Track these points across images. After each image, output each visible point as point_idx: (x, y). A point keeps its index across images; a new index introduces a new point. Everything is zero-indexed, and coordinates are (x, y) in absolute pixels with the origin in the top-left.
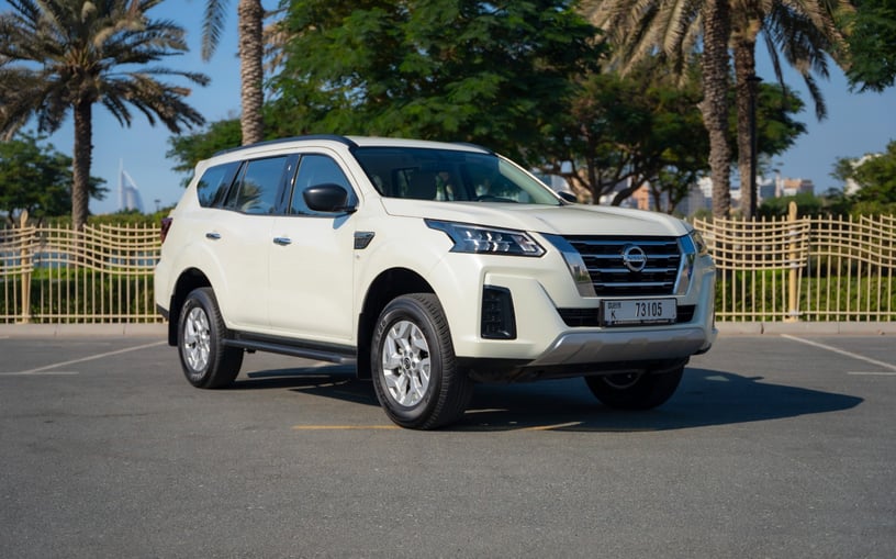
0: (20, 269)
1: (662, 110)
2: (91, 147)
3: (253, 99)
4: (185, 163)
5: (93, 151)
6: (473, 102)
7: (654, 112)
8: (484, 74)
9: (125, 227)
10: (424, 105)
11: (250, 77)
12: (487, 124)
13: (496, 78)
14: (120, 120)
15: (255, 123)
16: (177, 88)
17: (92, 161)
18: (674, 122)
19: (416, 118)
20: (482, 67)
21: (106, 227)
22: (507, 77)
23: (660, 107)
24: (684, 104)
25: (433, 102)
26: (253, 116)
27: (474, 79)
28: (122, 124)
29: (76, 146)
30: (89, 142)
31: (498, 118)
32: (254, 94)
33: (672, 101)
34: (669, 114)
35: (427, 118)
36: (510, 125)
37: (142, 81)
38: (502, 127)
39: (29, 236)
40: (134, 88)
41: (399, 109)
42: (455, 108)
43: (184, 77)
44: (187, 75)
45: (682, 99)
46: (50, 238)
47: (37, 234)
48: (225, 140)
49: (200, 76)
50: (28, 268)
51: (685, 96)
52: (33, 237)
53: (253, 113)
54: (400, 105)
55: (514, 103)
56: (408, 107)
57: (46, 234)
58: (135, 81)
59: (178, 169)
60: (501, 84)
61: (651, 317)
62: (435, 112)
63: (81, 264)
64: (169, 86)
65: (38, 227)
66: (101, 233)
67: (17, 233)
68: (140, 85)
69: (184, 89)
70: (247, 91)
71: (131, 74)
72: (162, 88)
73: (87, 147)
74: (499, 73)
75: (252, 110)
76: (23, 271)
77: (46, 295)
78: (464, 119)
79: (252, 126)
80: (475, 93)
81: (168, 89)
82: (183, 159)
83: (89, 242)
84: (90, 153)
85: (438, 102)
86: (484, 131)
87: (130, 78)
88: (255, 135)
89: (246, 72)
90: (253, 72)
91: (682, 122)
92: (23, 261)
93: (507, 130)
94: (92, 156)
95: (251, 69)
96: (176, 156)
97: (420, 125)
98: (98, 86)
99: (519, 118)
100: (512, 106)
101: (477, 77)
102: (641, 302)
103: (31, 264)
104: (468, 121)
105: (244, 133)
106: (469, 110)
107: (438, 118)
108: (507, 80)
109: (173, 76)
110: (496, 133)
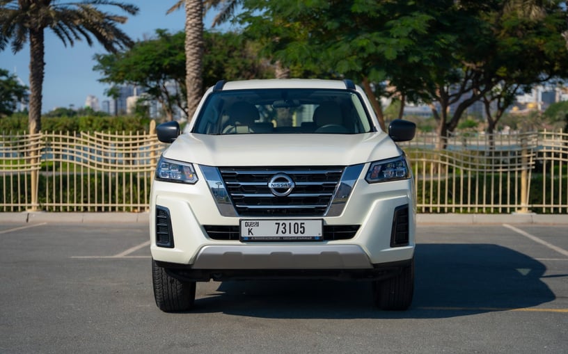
0: (30, 167)
1: (504, 35)
2: (44, 64)
3: (195, 29)
4: (108, 76)
5: (45, 67)
6: (409, 37)
7: (499, 37)
8: (416, 14)
9: (115, 134)
10: (368, 39)
11: (193, 10)
12: (418, 54)
13: (427, 17)
14: (64, 41)
15: (197, 48)
16: (115, 16)
17: (45, 75)
18: (515, 45)
19: (363, 49)
20: (414, 8)
21: (99, 134)
22: (433, 15)
23: (503, 32)
24: (521, 30)
25: (375, 36)
26: (196, 42)
27: (408, 17)
28: (66, 45)
29: (32, 63)
30: (42, 60)
31: (426, 49)
32: (196, 25)
33: (514, 28)
34: (512, 39)
35: (372, 50)
36: (436, 54)
37: (87, 10)
38: (430, 56)
39: (37, 140)
40: (80, 16)
41: (350, 41)
42: (394, 41)
43: (117, 7)
44: (120, 5)
45: (520, 26)
46: (53, 142)
47: (43, 139)
48: (143, 57)
49: (131, 6)
50: (36, 166)
51: (523, 23)
52: (40, 142)
53: (196, 40)
54: (350, 39)
55: (438, 36)
56: (356, 40)
57: (50, 139)
58: (82, 11)
59: (101, 81)
60: (429, 22)
61: (293, 234)
62: (377, 44)
63: (78, 163)
64: (109, 14)
65: (44, 134)
66: (95, 138)
67: (27, 138)
68: (86, 13)
69: (121, 17)
70: (190, 22)
71: (78, 5)
72: (102, 16)
73: (40, 64)
74: (428, 13)
75: (195, 38)
76: (32, 168)
77: (51, 188)
78: (401, 50)
79: (194, 51)
80: (410, 29)
81: (109, 18)
82: (106, 73)
83: (85, 146)
84: (43, 69)
85: (381, 36)
86: (416, 59)
87: (77, 8)
88: (197, 58)
89: (190, 7)
90: (196, 6)
91: (521, 45)
92: (32, 161)
93: (434, 59)
94: (44, 71)
95: (194, 4)
96: (101, 71)
97: (365, 55)
98: (53, 15)
99: (444, 49)
100: (438, 40)
101: (411, 16)
102: (281, 222)
103: (39, 163)
104: (404, 52)
105: (188, 56)
106: (405, 42)
107: (381, 49)
108: (434, 18)
109: (109, 6)
110: (426, 60)
